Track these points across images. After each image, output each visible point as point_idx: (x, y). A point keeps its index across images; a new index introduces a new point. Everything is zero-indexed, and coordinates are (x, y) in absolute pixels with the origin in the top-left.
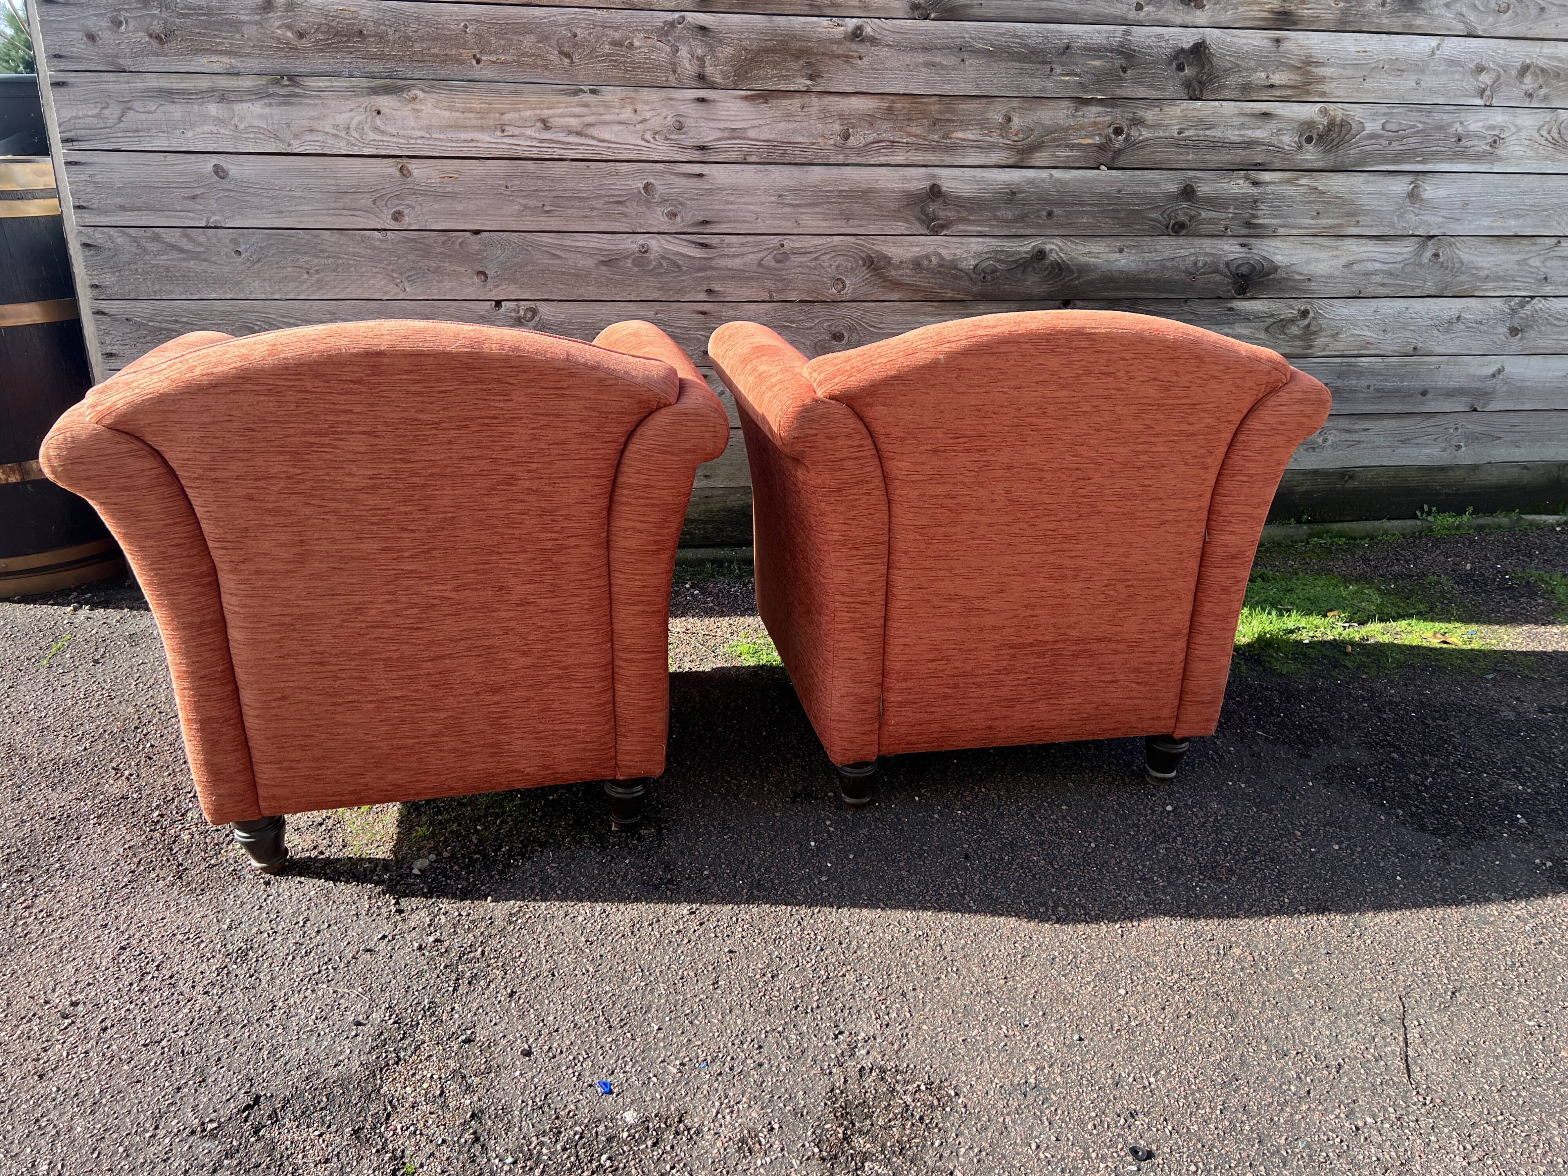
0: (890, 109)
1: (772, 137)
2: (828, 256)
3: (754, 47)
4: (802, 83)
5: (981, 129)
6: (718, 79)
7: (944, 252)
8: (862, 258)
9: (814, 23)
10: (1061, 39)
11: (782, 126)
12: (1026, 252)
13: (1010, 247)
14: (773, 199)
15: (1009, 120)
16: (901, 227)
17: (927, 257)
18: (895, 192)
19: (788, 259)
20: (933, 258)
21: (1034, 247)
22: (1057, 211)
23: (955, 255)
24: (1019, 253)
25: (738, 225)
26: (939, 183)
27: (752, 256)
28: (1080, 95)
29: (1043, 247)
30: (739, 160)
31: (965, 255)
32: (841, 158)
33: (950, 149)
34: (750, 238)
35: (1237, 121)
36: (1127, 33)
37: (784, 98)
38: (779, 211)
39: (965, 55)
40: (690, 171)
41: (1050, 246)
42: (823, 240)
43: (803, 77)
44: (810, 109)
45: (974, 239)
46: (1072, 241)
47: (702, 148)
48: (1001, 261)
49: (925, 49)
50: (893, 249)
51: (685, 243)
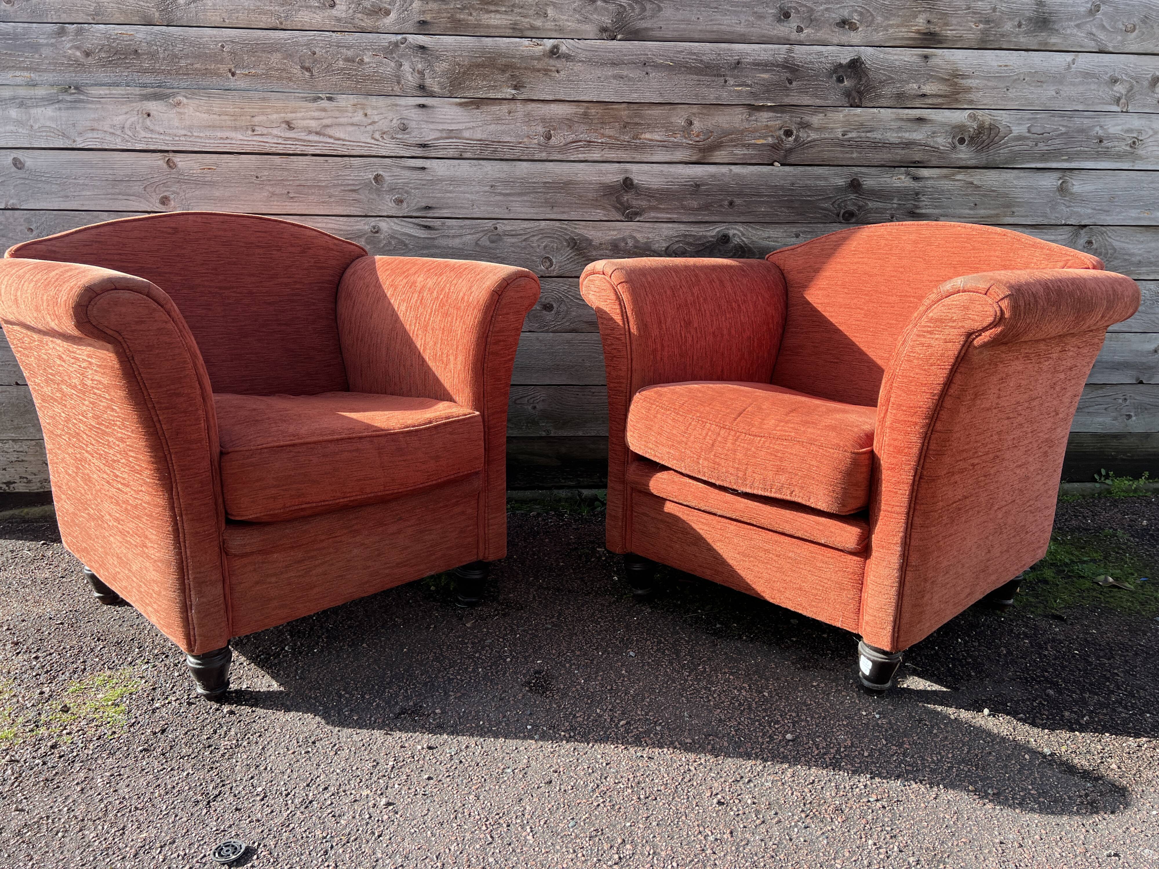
0: (585, 114)
1: (484, 137)
2: (536, 238)
3: (466, 63)
4: (509, 92)
5: (666, 131)
6: (436, 89)
7: (638, 236)
8: (566, 240)
9: (516, 43)
10: (732, 56)
11: (492, 128)
12: (712, 237)
13: (697, 232)
14: (487, 188)
15: (691, 123)
16: (599, 214)
17: (624, 239)
18: (592, 184)
19: (501, 240)
20: (629, 241)
21: (718, 232)
22: (738, 201)
23: (648, 238)
24: (705, 237)
25: (457, 211)
26: (631, 176)
27: (469, 237)
28: (753, 102)
29: (726, 232)
30: (456, 156)
31: (657, 238)
32: (544, 155)
33: (641, 147)
34: (468, 222)
35: (895, 125)
36: (790, 51)
37: (493, 104)
38: (492, 199)
39: (649, 69)
40: (414, 165)
41: (731, 232)
42: (531, 224)
43: (509, 87)
44: (516, 114)
45: (665, 225)
46: (752, 227)
47: (424, 146)
48: (689, 244)
49: (614, 64)
50: (592, 233)
51: (411, 225)
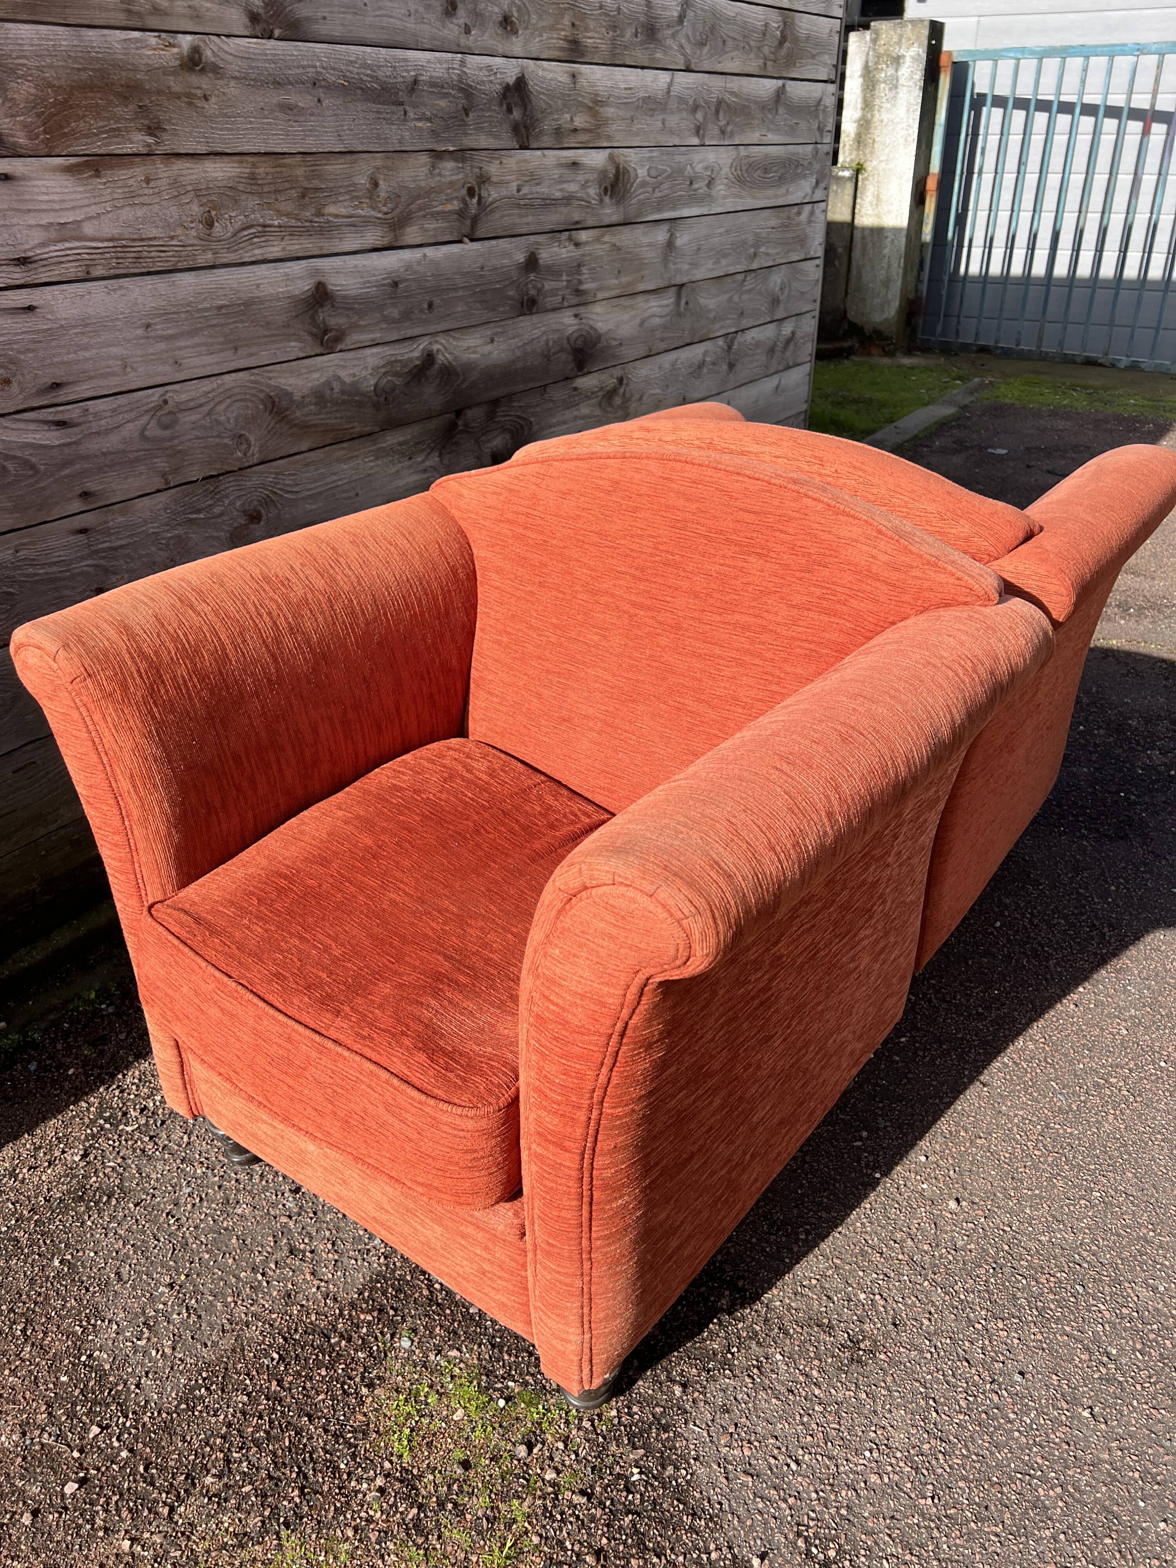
0: (252, 177)
1: (115, 232)
2: (223, 406)
3: (63, 82)
4: (137, 141)
5: (352, 199)
6: (21, 139)
7: (342, 374)
8: (262, 400)
9: (137, 40)
10: (408, 71)
11: (127, 214)
12: (417, 358)
13: (402, 354)
14: (140, 332)
15: (376, 184)
16: (294, 348)
17: (328, 383)
18: (279, 300)
19: (176, 421)
20: (335, 384)
21: (423, 350)
22: (437, 301)
23: (354, 375)
24: (410, 360)
25: (102, 382)
26: (323, 280)
27: (130, 426)
28: (436, 147)
29: (430, 348)
30: (81, 275)
31: (364, 373)
32: (208, 257)
33: (325, 230)
34: (122, 400)
35: (556, 173)
36: (463, 63)
37: (120, 166)
38: (151, 351)
39: (321, 93)
40: (13, 304)
41: (436, 347)
42: (214, 383)
43: (140, 130)
44: (158, 183)
45: (369, 351)
46: (454, 338)
47: (23, 261)
48: (396, 374)
49: (277, 84)
50: (292, 381)
51: (32, 426)
